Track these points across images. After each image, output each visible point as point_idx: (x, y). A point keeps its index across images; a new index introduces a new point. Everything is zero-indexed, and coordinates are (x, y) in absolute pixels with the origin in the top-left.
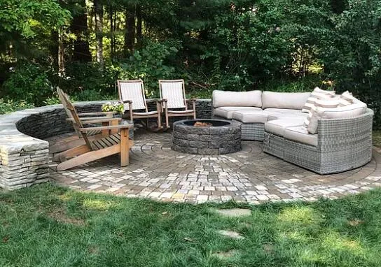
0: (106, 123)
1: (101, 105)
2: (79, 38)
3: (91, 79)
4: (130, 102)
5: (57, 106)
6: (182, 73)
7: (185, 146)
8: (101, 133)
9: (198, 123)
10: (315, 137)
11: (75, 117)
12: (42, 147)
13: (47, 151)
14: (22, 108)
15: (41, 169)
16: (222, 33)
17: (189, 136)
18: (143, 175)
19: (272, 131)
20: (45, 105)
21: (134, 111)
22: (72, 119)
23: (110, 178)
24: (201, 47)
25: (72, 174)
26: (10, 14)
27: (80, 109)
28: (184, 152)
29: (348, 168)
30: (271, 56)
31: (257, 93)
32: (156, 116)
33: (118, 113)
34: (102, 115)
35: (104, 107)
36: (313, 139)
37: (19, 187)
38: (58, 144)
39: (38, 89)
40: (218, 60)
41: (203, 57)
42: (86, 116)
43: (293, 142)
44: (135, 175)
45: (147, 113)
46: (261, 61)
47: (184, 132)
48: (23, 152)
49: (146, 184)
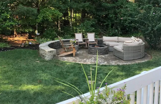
0: (70, 46)
1: (69, 40)
2: (65, 19)
3: (68, 32)
4: (78, 40)
5: (58, 40)
6: (98, 29)
7: (91, 52)
8: (69, 48)
9: (96, 46)
10: (123, 50)
11: (62, 43)
12: (55, 51)
13: (56, 52)
14: (49, 41)
15: (54, 56)
16: (111, 16)
17: (92, 50)
18: (78, 59)
19: (115, 49)
20: (55, 40)
21: (79, 42)
22: (62, 44)
23: (70, 59)
24: (105, 20)
25: (61, 58)
26: (46, 15)
27: (64, 41)
28: (91, 54)
29: (133, 59)
30: (128, 24)
31: (117, 37)
32: (85, 44)
33: (74, 43)
34: (70, 43)
35: (70, 41)
36: (122, 51)
37: (50, 59)
38: (58, 51)
39: (53, 35)
40: (110, 25)
41: (105, 24)
42: (65, 44)
43: (119, 52)
44: (76, 59)
45: (83, 43)
46: (125, 26)
47: (91, 48)
48: (51, 52)
49: (78, 60)
